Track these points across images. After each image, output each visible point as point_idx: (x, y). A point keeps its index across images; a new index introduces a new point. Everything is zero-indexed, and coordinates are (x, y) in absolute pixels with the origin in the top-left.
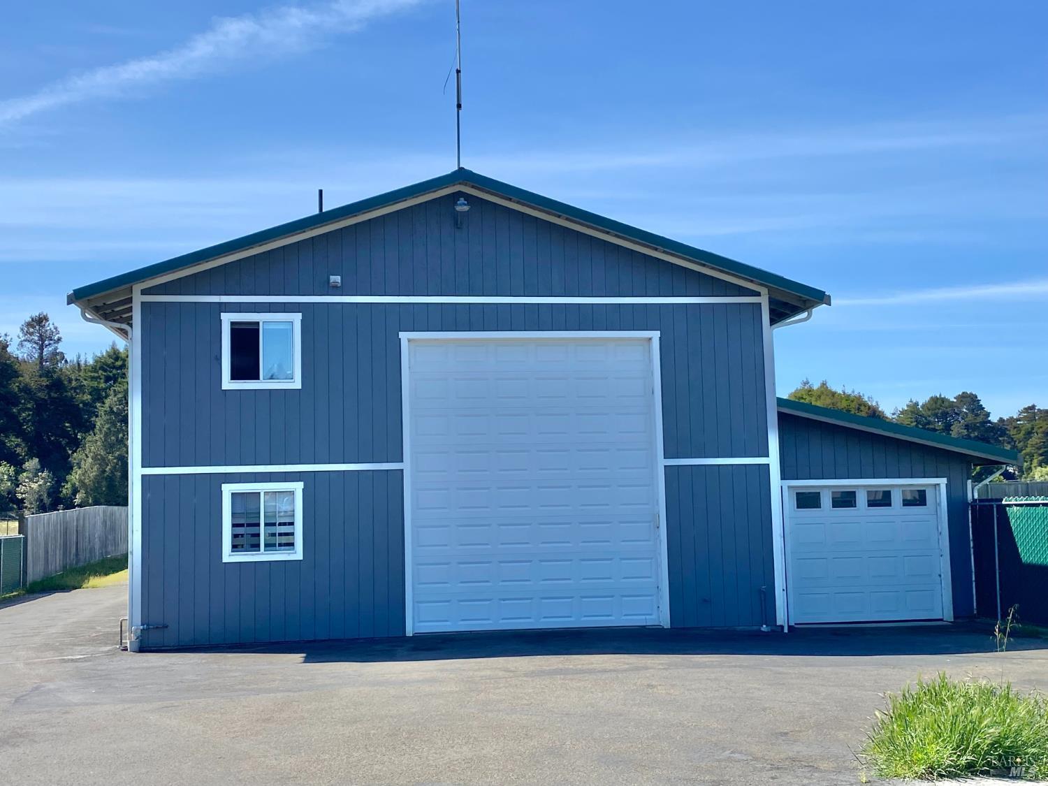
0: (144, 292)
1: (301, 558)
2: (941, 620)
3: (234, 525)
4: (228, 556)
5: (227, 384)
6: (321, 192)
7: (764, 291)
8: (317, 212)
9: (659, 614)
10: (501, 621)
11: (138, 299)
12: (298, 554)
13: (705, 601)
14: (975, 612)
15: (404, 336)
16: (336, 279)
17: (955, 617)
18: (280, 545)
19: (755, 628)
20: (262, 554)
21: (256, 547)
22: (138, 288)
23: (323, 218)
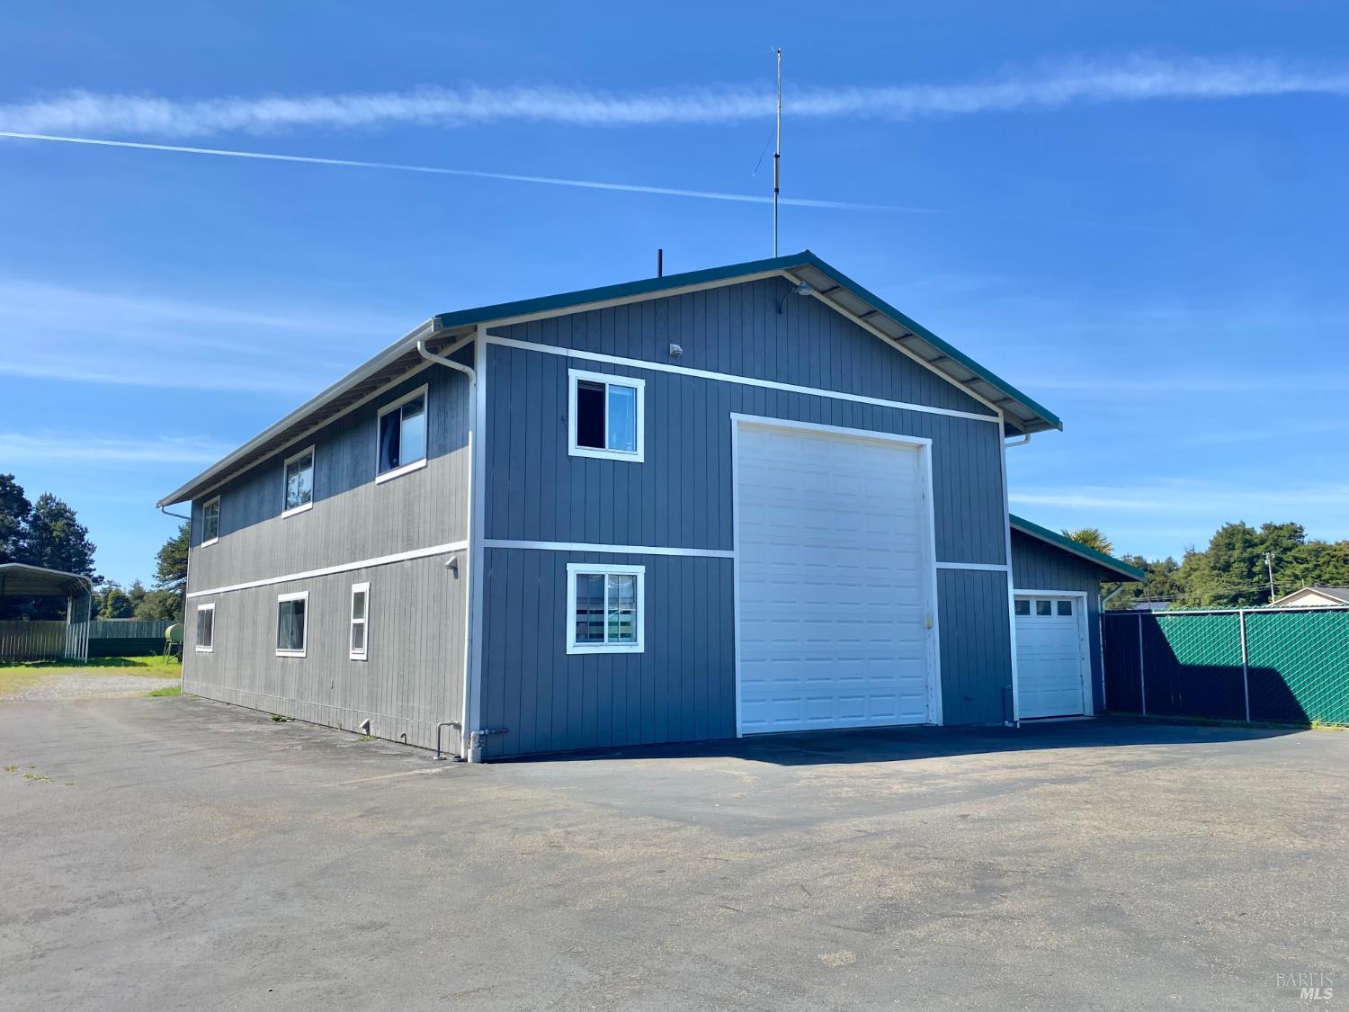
0: (490, 332)
1: (642, 651)
2: (1082, 715)
3: (579, 612)
4: (573, 647)
5: (575, 450)
6: (661, 251)
7: (1000, 412)
8: (656, 276)
9: (932, 712)
10: (809, 721)
11: (482, 341)
12: (639, 648)
13: (966, 699)
14: (1105, 708)
15: (733, 415)
16: (675, 347)
17: (1095, 713)
18: (623, 635)
19: (1000, 724)
20: (606, 645)
21: (600, 637)
22: (483, 327)
23: (662, 282)
